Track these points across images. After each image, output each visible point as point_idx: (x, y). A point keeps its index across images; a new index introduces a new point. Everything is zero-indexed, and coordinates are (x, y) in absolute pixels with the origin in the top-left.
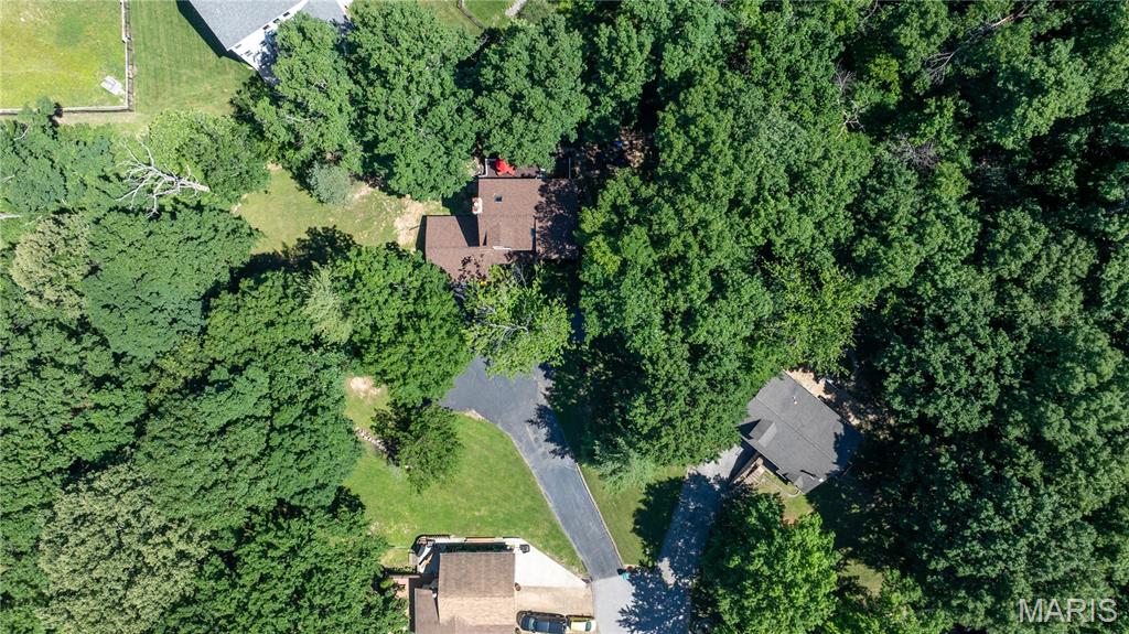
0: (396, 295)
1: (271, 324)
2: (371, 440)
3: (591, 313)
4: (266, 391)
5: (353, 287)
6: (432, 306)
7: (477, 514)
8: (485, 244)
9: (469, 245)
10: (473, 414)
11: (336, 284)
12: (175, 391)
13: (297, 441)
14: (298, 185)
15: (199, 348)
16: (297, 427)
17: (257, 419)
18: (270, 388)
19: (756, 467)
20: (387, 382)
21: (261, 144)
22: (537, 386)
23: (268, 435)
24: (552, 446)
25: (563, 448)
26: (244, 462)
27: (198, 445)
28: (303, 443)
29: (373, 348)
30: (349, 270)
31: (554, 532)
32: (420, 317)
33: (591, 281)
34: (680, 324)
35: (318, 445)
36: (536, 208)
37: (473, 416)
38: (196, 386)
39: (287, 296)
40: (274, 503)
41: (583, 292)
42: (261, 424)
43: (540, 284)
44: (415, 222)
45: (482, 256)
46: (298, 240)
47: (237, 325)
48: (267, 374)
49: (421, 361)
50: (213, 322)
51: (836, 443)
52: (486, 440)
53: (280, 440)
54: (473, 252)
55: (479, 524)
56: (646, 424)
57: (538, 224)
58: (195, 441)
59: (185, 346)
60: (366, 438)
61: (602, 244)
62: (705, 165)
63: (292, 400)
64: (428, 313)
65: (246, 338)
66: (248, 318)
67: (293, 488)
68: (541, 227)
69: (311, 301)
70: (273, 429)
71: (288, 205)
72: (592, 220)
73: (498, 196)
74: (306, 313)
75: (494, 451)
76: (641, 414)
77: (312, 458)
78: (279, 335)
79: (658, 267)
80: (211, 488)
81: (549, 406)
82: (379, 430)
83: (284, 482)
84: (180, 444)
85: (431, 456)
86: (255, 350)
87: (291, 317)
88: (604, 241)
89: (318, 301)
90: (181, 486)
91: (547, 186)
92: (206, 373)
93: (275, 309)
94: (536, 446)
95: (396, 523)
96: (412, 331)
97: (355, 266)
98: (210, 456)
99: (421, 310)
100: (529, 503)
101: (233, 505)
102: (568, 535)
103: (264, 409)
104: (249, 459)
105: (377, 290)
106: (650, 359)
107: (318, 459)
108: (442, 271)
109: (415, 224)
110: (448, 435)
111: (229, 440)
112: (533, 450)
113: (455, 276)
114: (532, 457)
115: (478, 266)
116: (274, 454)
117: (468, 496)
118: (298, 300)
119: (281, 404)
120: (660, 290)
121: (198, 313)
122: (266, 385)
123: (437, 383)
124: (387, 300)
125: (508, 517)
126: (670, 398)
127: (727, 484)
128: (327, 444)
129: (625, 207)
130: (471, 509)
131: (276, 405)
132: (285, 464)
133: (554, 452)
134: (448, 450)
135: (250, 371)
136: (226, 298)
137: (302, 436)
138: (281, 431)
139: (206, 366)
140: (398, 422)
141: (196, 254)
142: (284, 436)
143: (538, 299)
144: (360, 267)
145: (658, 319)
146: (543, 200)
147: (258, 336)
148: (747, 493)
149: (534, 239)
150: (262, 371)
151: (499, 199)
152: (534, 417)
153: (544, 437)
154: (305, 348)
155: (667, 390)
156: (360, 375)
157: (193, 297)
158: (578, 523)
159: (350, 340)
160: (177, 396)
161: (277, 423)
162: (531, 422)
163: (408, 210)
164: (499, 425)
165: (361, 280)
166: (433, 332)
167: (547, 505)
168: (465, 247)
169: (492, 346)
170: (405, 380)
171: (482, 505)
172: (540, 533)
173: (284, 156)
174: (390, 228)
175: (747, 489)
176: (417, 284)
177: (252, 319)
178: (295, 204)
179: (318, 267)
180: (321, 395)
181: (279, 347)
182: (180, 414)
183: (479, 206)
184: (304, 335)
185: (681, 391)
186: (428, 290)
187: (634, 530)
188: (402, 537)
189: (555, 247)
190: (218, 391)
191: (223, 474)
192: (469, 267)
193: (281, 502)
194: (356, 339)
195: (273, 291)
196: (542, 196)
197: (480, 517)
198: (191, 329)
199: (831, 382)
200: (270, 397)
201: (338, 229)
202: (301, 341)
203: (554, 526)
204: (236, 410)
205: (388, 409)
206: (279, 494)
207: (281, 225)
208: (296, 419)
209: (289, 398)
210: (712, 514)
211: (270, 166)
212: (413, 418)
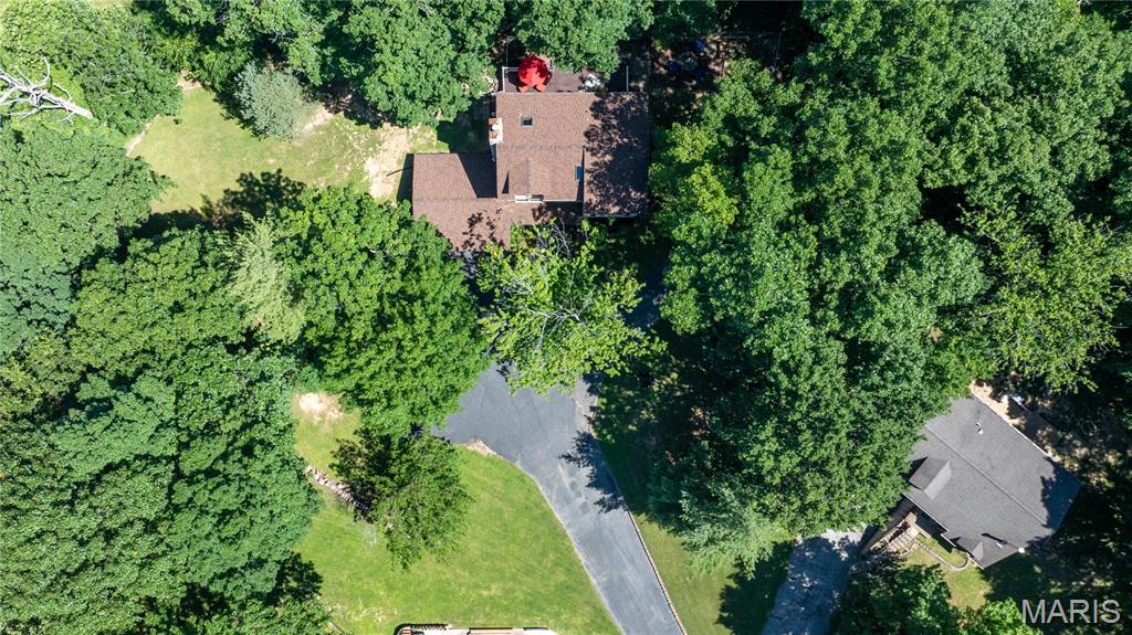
0: (376, 265)
1: (177, 308)
2: (331, 486)
3: (686, 292)
4: (168, 416)
5: (307, 251)
6: (430, 281)
7: (485, 593)
8: (506, 190)
9: (478, 196)
10: (480, 448)
11: (281, 248)
12: (24, 416)
13: (217, 495)
14: (225, 111)
15: (62, 350)
16: (218, 473)
17: (156, 461)
18: (176, 411)
19: (906, 527)
20: (361, 403)
21: (167, 43)
22: (575, 405)
23: (170, 486)
24: (597, 494)
25: (615, 497)
26: (132, 532)
27: (55, 504)
28: (228, 498)
29: (340, 350)
30: (300, 223)
31: (599, 620)
32: (411, 299)
33: (692, 240)
34: (837, 309)
35: (253, 501)
36: (587, 134)
37: (479, 450)
38: (56, 410)
39: (205, 265)
40: (181, 592)
41: (675, 258)
42: (160, 469)
43: (592, 252)
44: (395, 164)
45: (498, 212)
46: (226, 192)
47: (123, 313)
48: (171, 389)
49: (414, 370)
50: (85, 307)
51: (1044, 493)
52: (499, 485)
53: (189, 494)
54: (486, 206)
55: (487, 609)
56: (776, 469)
57: (590, 160)
58: (52, 498)
59: (40, 345)
60: (322, 482)
61: (711, 179)
62: (904, 42)
63: (210, 430)
64: (423, 294)
65: (137, 333)
66: (141, 301)
67: (210, 568)
68: (596, 164)
69: (241, 273)
70: (178, 475)
71: (208, 140)
72: (689, 142)
73: (527, 117)
74: (233, 293)
75: (511, 502)
76: (769, 452)
77: (243, 522)
78: (190, 326)
79: (801, 217)
80: (78, 571)
81: (594, 435)
82: (343, 470)
83: (198, 561)
84: (25, 505)
85: (424, 513)
86: (152, 352)
87: (210, 299)
88: (713, 174)
89: (253, 273)
90: (28, 571)
91: (602, 102)
92: (74, 387)
93: (185, 285)
94: (572, 494)
95: (366, 606)
96: (400, 321)
97: (311, 217)
98: (75, 523)
99: (413, 289)
100: (562, 578)
101: (115, 598)
102: (619, 625)
103: (166, 445)
104: (139, 526)
105: (347, 255)
106: (784, 365)
107: (252, 522)
108: (439, 234)
109: (395, 167)
110: (446, 481)
111: (105, 497)
112: (568, 501)
113: (458, 242)
114: (567, 511)
115: (492, 227)
116: (178, 517)
117: (471, 567)
118: (221, 272)
119: (193, 438)
120: (809, 252)
121: (65, 293)
122: (170, 406)
123: (435, 403)
124: (361, 272)
125: (530, 598)
126: (823, 428)
127: (858, 551)
128: (266, 498)
129: (749, 120)
130: (477, 586)
131: (184, 439)
132: (196, 532)
133: (601, 502)
134: (447, 503)
135: (143, 385)
136: (106, 268)
137: (225, 487)
138: (191, 480)
139: (76, 377)
140: (371, 460)
141: (59, 199)
142: (195, 488)
143: (589, 273)
144: (320, 219)
145: (802, 300)
146: (598, 123)
147: (157, 330)
148: (890, 564)
149: (581, 184)
150: (162, 385)
151: (528, 122)
152: (572, 450)
153: (588, 480)
154: (232, 349)
155: (816, 414)
156: (314, 390)
157: (58, 270)
158: (633, 607)
159: (302, 339)
160: (25, 424)
161: (187, 468)
162: (568, 457)
163: (385, 146)
164: (518, 465)
165: (321, 240)
166: (433, 322)
167: (589, 582)
168: (472, 199)
169: (523, 345)
170: (389, 399)
171: (493, 580)
172: (578, 621)
173: (201, 62)
174: (359, 172)
175: (890, 559)
176: (404, 250)
177: (146, 303)
178: (218, 140)
179: (252, 221)
180: (256, 422)
181: (190, 346)
182: (28, 454)
183: (498, 133)
184: (232, 330)
185: (840, 416)
186: (422, 259)
187: (721, 620)
188: (375, 627)
189: (614, 195)
190: (90, 416)
191: (97, 550)
192: (480, 228)
193: (192, 588)
194: (311, 335)
195: (183, 254)
196: (596, 117)
197: (491, 598)
198: (51, 318)
199: (1018, 400)
200: (176, 425)
201: (283, 174)
202: (225, 338)
203: (599, 612)
204: (118, 447)
205: (357, 440)
206: (189, 577)
207: (197, 170)
208: (216, 460)
209: (207, 426)
210: (836, 595)
211: (181, 82)
212: (394, 454)
